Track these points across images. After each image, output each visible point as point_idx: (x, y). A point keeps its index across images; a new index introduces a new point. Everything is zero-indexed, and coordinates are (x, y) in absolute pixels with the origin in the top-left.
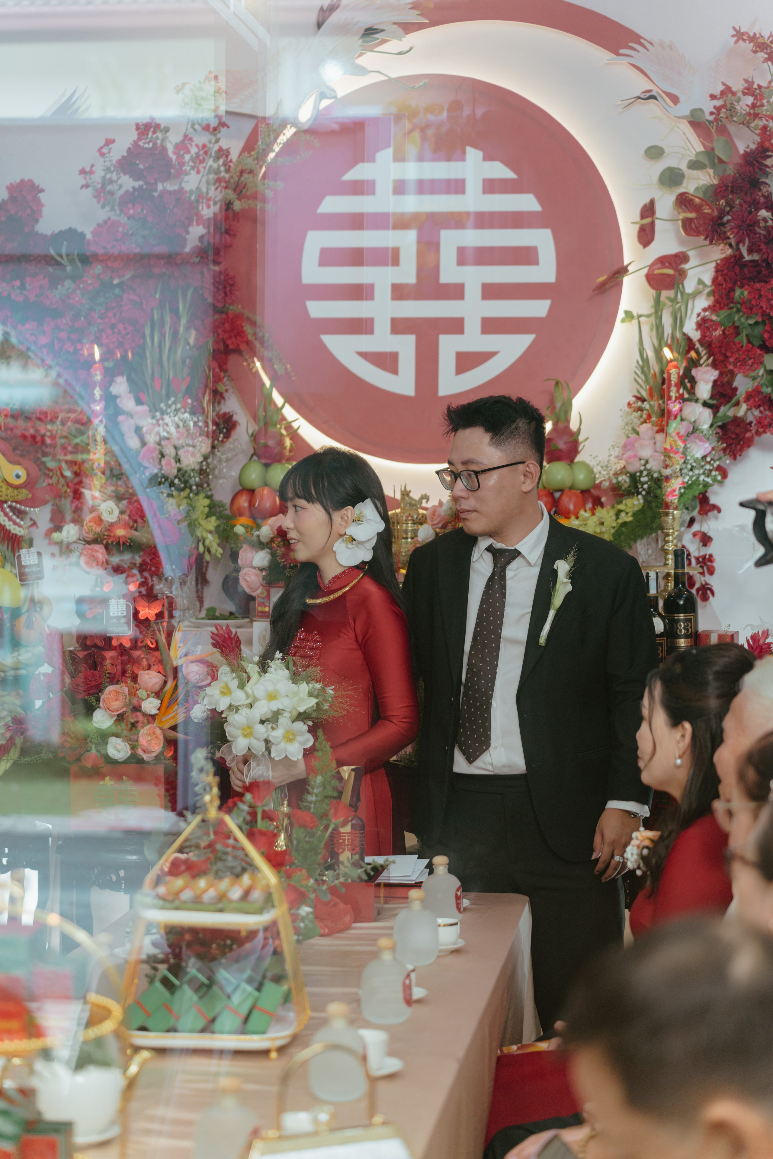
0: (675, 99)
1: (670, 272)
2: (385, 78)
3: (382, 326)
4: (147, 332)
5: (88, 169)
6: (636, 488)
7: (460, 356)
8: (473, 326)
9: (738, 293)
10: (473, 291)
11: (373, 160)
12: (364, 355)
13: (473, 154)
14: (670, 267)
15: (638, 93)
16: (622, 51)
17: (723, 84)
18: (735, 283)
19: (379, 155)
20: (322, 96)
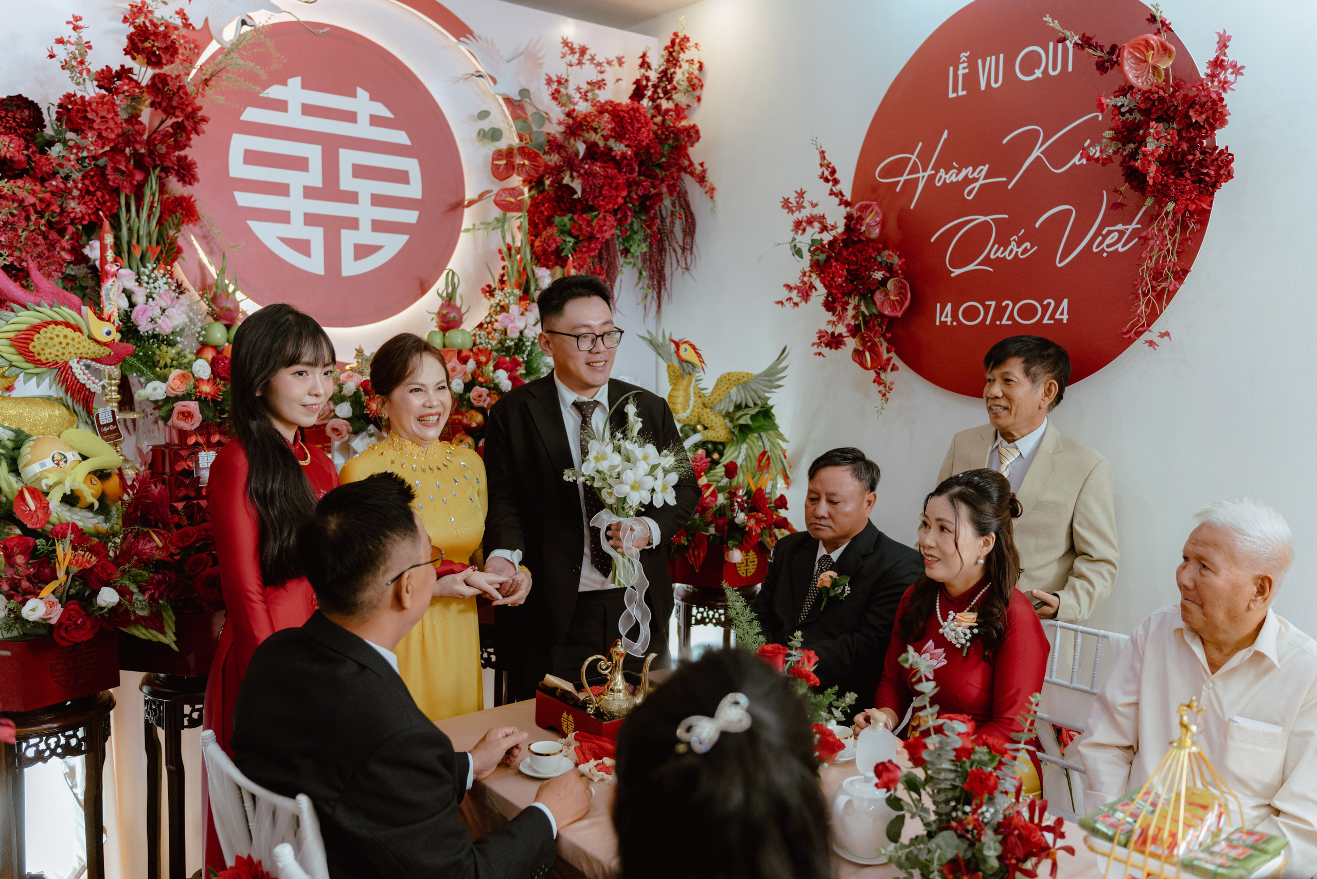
0: (494, 81)
1: (513, 200)
2: (295, 20)
3: (297, 218)
4: (123, 201)
5: (65, 39)
6: (520, 349)
7: (357, 246)
8: (365, 225)
9: (557, 219)
10: (365, 199)
11: (285, 84)
12: (284, 240)
13: (362, 94)
14: (511, 196)
15: (473, 72)
16: (462, 39)
17: (547, 75)
18: (555, 212)
19: (291, 81)
20: (244, 23)
